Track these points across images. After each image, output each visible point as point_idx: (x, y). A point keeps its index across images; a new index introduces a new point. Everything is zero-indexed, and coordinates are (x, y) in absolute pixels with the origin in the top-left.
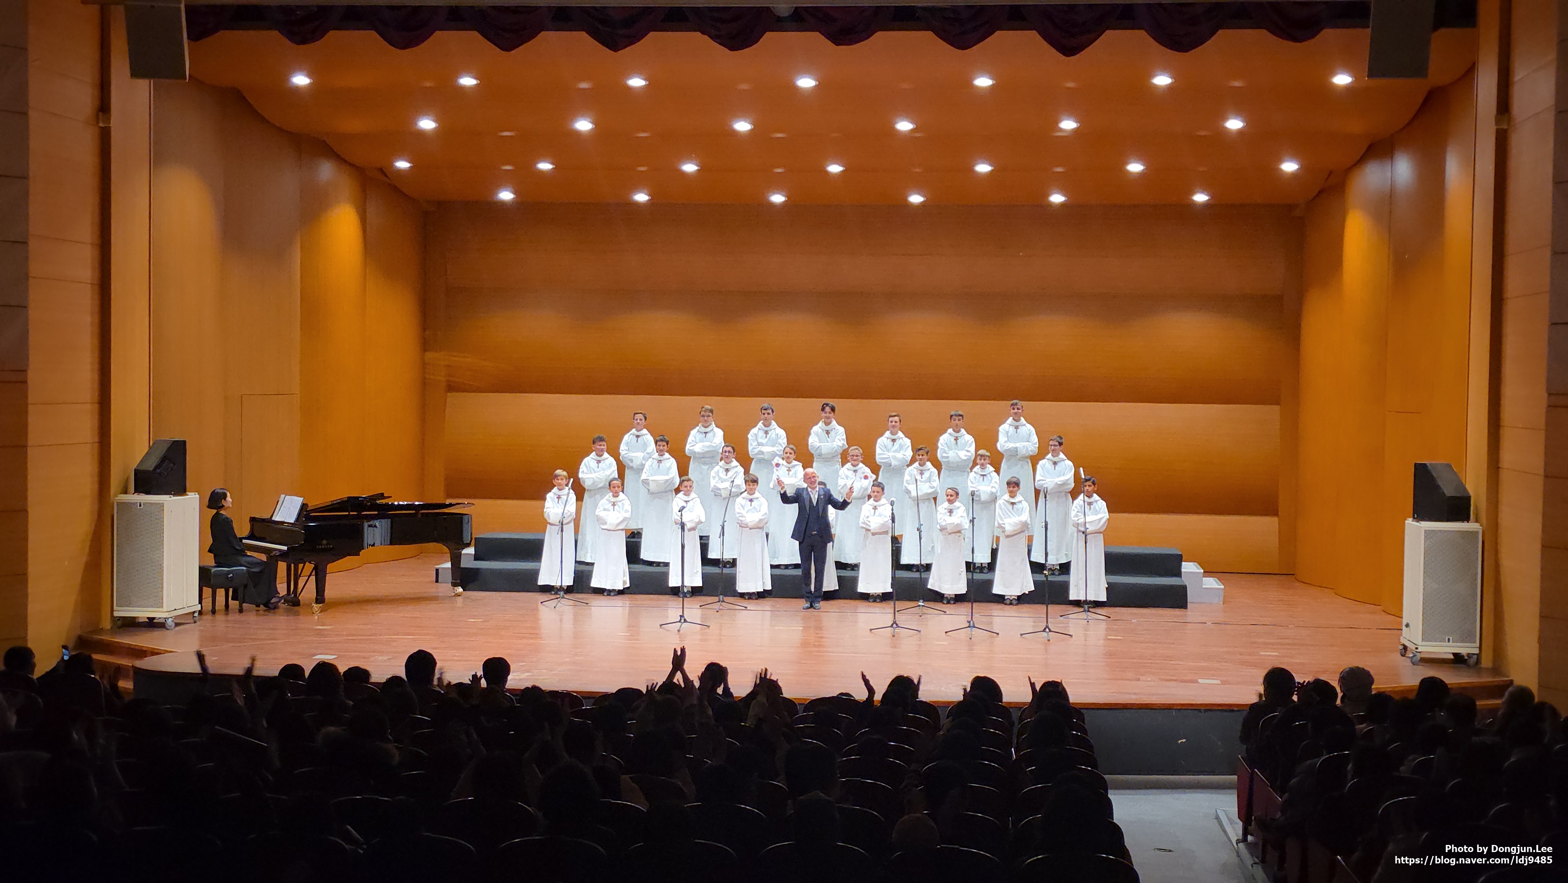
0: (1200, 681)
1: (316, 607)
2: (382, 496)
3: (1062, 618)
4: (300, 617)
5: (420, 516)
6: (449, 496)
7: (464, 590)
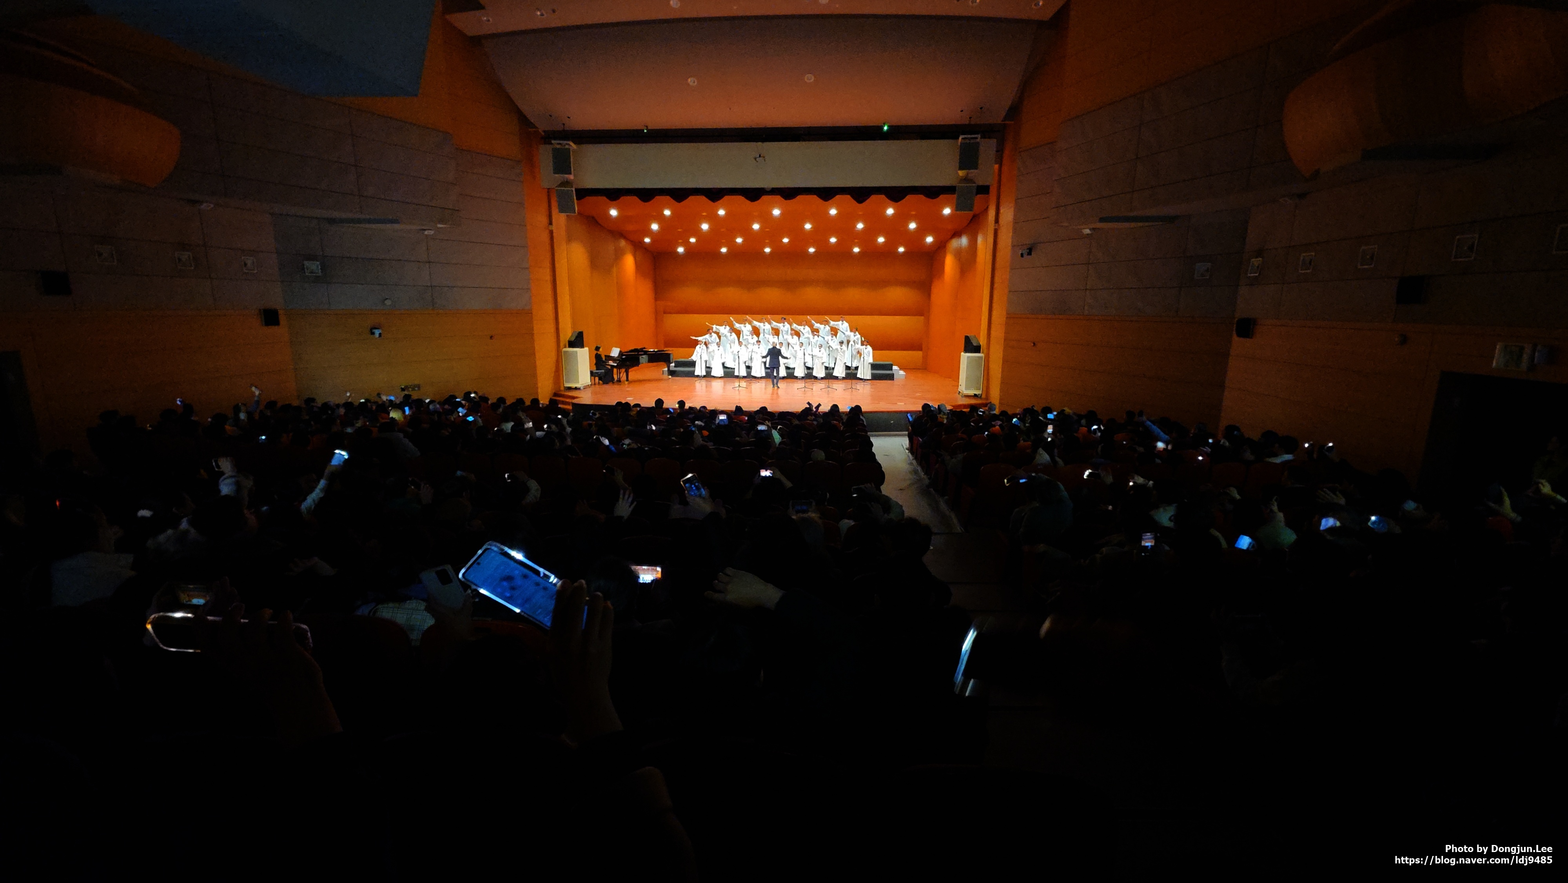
0: (898, 403)
1: (626, 383)
2: (645, 348)
5: (657, 354)
6: (666, 348)
7: (672, 377)
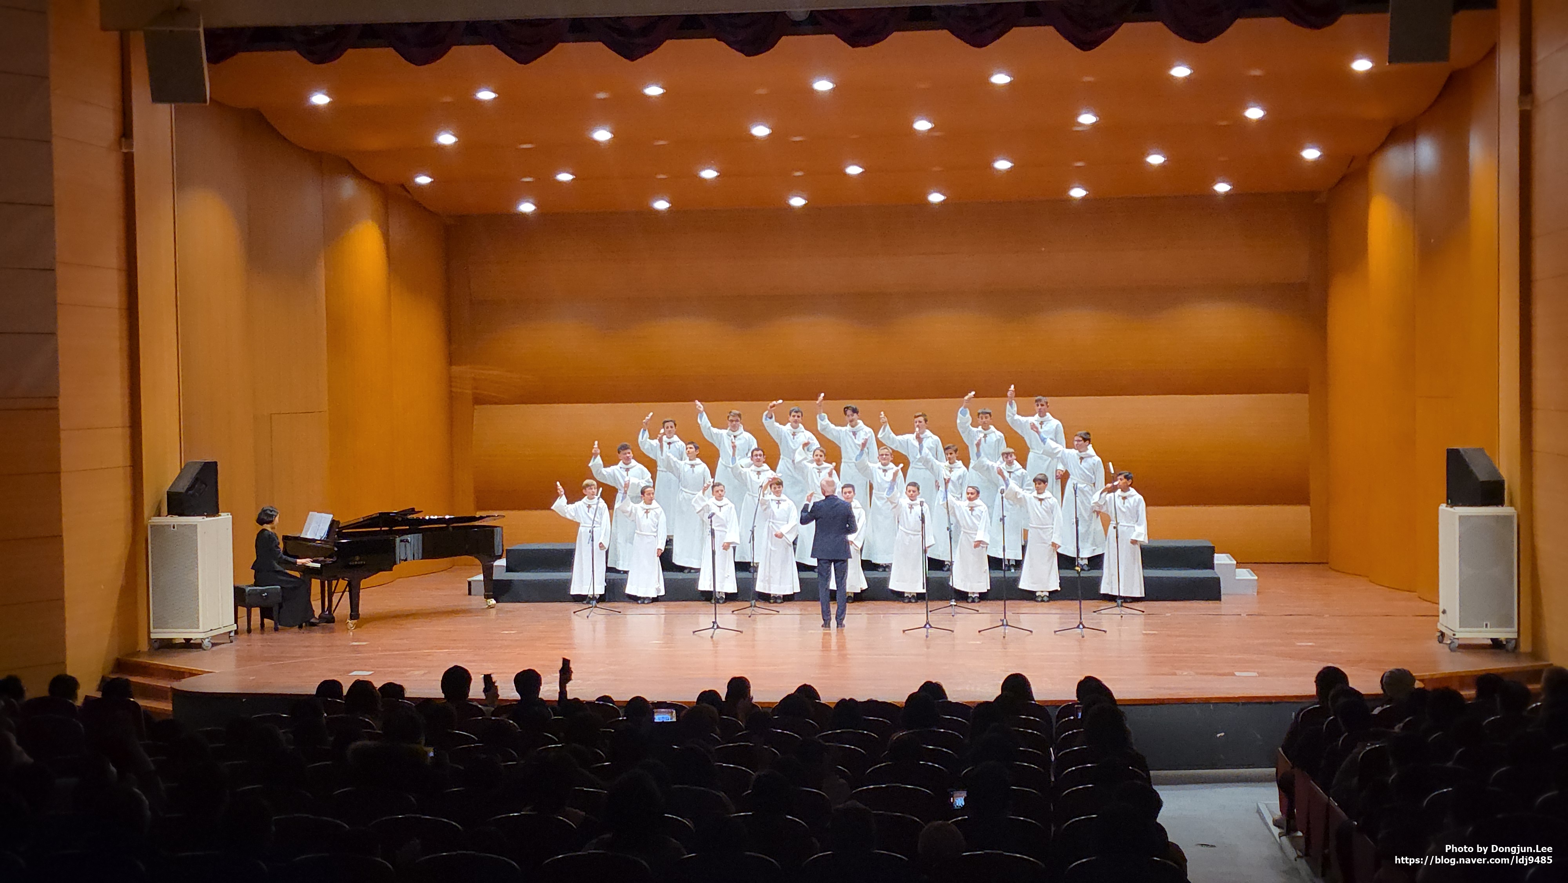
0: (1237, 673)
1: (351, 623)
2: (413, 511)
3: (1095, 614)
4: (336, 634)
5: (451, 529)
7: (497, 602)
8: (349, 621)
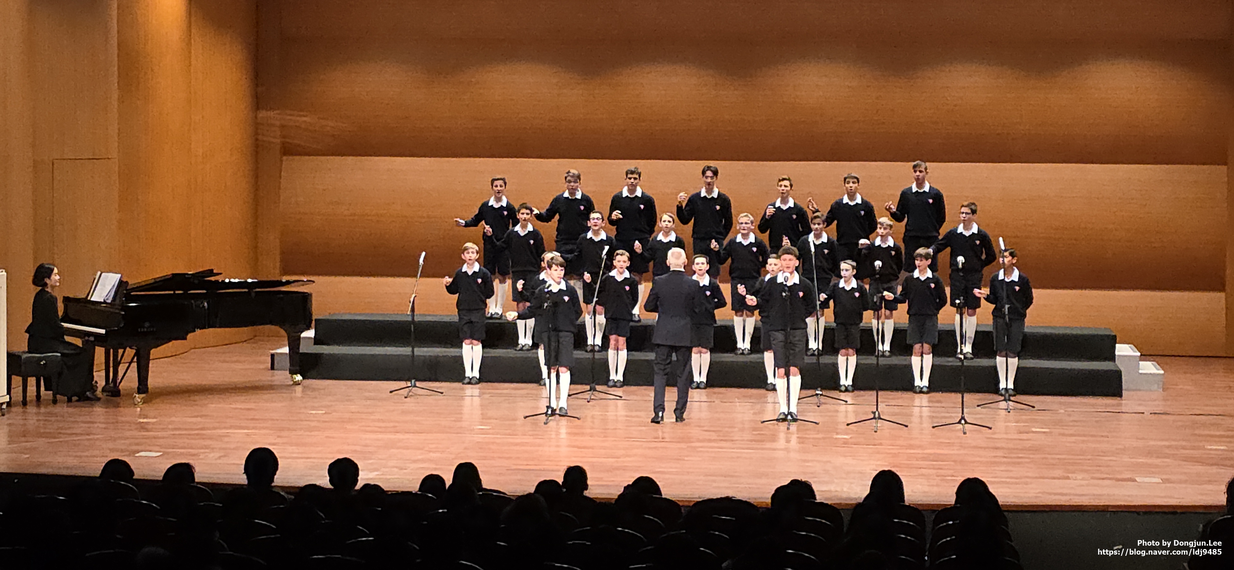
0: (1138, 479)
2: (211, 273)
4: (122, 409)
5: (253, 295)
6: (285, 273)
7: (304, 378)
8: (137, 395)
